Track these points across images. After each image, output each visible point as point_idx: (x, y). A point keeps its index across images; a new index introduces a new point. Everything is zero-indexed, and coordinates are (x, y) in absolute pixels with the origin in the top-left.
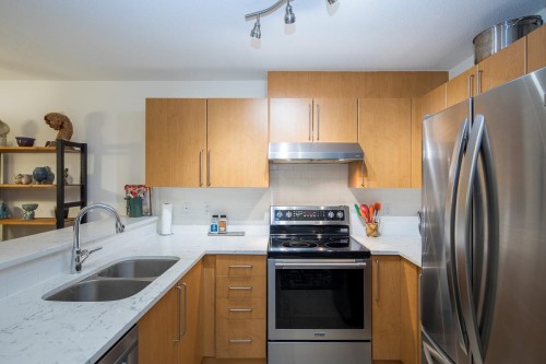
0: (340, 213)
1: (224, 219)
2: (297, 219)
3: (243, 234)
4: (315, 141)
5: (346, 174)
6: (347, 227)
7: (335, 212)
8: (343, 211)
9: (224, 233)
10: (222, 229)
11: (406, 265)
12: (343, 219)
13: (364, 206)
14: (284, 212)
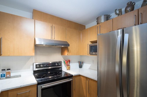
0: (59, 64)
1: (9, 71)
2: (45, 67)
3: (20, 76)
4: (53, 39)
5: (60, 51)
6: (61, 68)
7: (58, 63)
8: (60, 63)
9: (10, 77)
10: (9, 75)
11: (82, 77)
12: (60, 65)
13: (66, 61)
14: (40, 65)
